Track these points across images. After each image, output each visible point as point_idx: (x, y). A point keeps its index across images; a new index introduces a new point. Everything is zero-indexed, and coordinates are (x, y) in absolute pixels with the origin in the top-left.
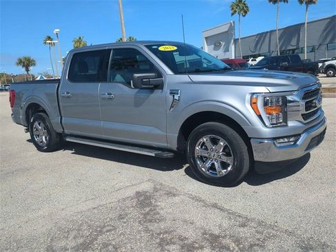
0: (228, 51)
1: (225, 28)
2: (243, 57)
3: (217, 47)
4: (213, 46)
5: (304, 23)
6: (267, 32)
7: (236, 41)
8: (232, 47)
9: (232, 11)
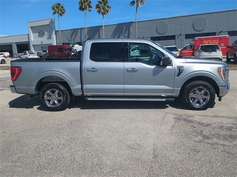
0: (51, 38)
1: (47, 22)
2: (63, 44)
3: (41, 34)
4: (38, 34)
5: (102, 26)
6: (79, 29)
7: (56, 32)
8: (54, 36)
9: (53, 11)
